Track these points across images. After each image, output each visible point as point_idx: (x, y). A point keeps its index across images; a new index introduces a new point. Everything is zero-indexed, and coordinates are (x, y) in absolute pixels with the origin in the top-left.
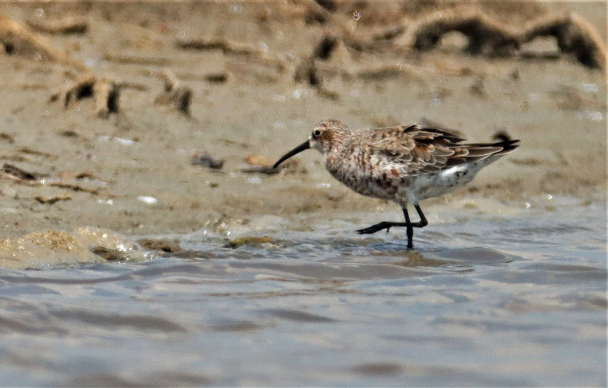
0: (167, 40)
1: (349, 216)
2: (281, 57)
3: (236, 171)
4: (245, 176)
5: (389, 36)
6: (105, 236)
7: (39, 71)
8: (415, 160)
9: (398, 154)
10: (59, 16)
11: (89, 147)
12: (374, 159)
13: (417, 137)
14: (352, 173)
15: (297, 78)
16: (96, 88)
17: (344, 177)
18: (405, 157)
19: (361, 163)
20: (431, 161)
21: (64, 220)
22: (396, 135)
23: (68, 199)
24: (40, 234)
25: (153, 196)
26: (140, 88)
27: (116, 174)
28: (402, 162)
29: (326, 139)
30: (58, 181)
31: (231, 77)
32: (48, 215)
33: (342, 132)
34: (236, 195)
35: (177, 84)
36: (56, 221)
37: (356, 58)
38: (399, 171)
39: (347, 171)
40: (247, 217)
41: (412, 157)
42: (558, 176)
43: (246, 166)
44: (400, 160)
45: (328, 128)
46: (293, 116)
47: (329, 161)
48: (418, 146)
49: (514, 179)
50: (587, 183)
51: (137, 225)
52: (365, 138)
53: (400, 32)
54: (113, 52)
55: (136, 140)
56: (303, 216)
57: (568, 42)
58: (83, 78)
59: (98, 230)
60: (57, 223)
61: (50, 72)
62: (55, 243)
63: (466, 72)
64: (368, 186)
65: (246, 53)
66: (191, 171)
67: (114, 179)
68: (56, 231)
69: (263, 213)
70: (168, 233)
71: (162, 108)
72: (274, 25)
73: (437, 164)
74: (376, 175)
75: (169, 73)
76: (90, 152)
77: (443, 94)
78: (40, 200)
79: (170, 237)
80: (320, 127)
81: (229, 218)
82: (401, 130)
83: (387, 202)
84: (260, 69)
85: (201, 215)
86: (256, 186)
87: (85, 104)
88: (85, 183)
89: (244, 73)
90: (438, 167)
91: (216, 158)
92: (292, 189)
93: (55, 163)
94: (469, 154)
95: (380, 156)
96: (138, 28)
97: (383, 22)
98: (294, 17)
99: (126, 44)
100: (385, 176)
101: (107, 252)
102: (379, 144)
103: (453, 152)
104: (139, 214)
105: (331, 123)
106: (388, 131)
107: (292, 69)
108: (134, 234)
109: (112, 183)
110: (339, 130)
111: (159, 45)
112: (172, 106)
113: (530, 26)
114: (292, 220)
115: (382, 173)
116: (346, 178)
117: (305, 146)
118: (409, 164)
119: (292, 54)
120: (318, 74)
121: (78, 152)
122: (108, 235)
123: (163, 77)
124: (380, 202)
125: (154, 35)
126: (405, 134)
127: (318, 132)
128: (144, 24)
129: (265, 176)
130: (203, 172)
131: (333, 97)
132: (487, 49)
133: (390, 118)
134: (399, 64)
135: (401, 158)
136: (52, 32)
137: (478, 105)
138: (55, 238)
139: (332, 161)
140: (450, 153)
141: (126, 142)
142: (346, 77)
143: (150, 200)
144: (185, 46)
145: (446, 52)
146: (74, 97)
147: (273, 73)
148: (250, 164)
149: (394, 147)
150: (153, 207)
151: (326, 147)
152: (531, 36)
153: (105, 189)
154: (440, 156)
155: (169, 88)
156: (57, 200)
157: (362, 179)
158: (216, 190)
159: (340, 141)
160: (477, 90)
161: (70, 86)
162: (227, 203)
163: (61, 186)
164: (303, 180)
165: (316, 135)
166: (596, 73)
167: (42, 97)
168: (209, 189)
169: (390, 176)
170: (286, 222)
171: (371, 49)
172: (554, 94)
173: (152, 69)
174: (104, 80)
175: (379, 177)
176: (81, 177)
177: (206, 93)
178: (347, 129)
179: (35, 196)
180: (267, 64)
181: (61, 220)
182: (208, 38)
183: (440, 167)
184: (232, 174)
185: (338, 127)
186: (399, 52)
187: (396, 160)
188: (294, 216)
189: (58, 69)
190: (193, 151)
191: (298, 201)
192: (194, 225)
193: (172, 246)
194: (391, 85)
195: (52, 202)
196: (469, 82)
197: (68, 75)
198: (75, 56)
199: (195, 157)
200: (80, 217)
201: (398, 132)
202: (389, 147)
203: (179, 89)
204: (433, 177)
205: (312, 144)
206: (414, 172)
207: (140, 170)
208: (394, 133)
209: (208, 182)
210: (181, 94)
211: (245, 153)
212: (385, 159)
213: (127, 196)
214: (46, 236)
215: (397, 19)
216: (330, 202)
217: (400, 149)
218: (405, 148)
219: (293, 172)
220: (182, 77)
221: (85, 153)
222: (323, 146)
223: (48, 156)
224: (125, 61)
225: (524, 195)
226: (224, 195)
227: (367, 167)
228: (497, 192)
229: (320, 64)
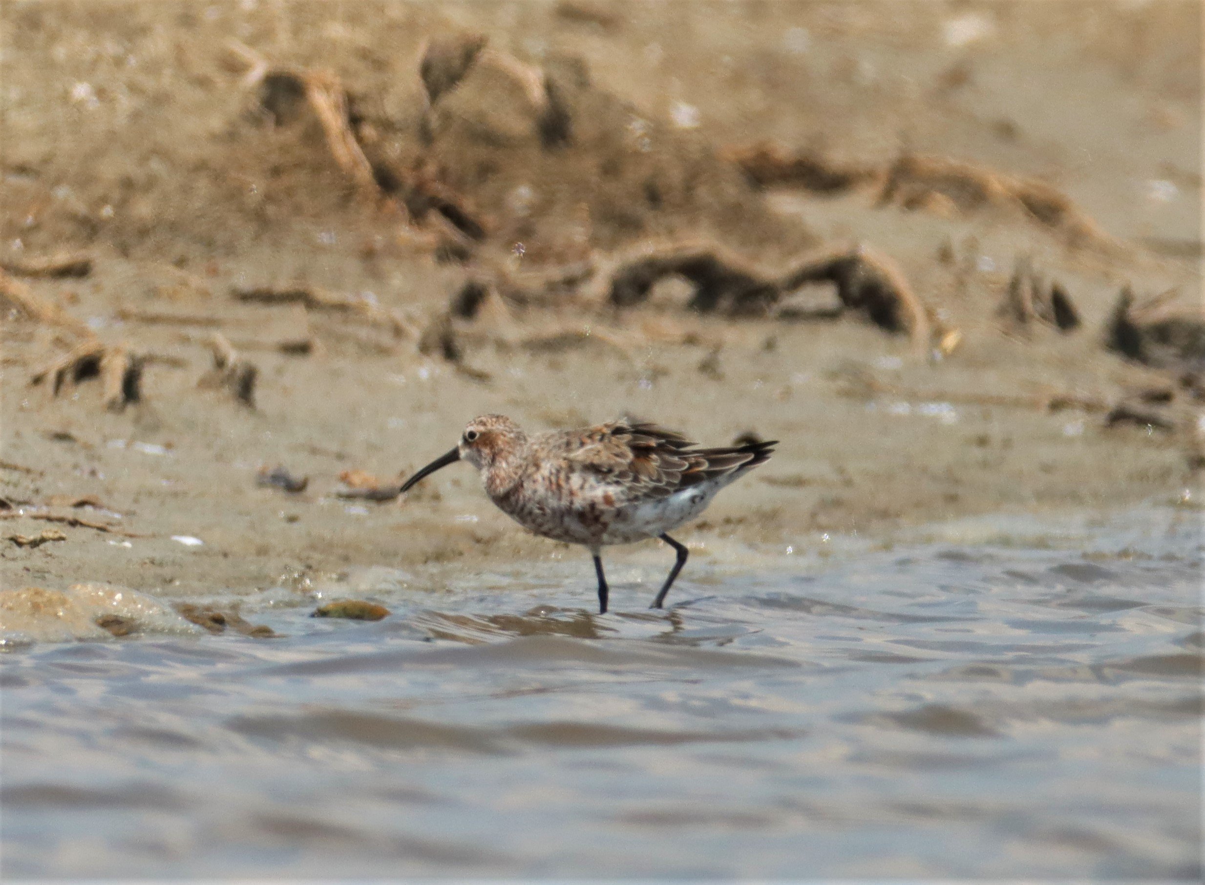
0: (218, 287)
1: (507, 568)
2: (398, 314)
3: (328, 496)
4: (341, 503)
5: (571, 283)
6: (119, 596)
7: (13, 336)
8: (636, 479)
9: (610, 471)
10: (45, 248)
11: (92, 457)
12: (576, 480)
13: (632, 443)
14: (539, 503)
15: (425, 348)
16: (104, 362)
17: (522, 509)
18: (622, 475)
19: (554, 487)
20: (659, 480)
21: (53, 572)
22: (601, 440)
23: (61, 539)
24: (15, 593)
25: (195, 535)
26: (175, 363)
27: (136, 501)
28: (617, 483)
29: (485, 444)
30: (44, 511)
31: (319, 345)
32: (28, 564)
33: (512, 435)
34: (327, 535)
35: (233, 357)
36: (41, 574)
37: (518, 318)
38: (614, 498)
39: (530, 499)
40: (346, 569)
41: (631, 474)
42: (837, 503)
43: (343, 489)
44: (615, 479)
45: (489, 427)
46: (418, 408)
47: (491, 480)
48: (637, 456)
49: (767, 507)
50: (884, 514)
51: (171, 581)
52: (554, 447)
53: (589, 274)
54: (131, 307)
55: (169, 446)
56: (434, 568)
57: (854, 289)
58: (83, 348)
59: (107, 587)
60: (44, 578)
61: (30, 338)
62: (36, 607)
63: (691, 340)
64: (562, 521)
65: (342, 307)
66: (256, 496)
67: (134, 508)
68: (41, 589)
69: (371, 563)
70: (218, 594)
71: (210, 396)
72: (387, 264)
73: (669, 484)
74: (579, 503)
75: (219, 337)
76: (96, 465)
77: (657, 374)
78: (16, 541)
79: (223, 601)
80: (475, 426)
81: (317, 571)
82: (607, 431)
83: (567, 546)
84: (363, 333)
85: (272, 565)
86: (358, 519)
87: (86, 388)
88: (87, 514)
89: (341, 339)
90: (669, 488)
91: (297, 475)
92: (415, 526)
93: (39, 484)
94: (709, 467)
95: (585, 475)
96: (171, 269)
97: (561, 258)
98: (418, 251)
99: (153, 293)
100: (593, 506)
101: (123, 622)
102: (579, 454)
103: (687, 465)
104: (174, 563)
105: (494, 419)
106: (587, 434)
107: (415, 333)
108: (165, 594)
109: (129, 514)
110: (506, 431)
111: (205, 295)
112: (226, 391)
113: (794, 265)
114: (416, 574)
115: (588, 502)
116: (526, 511)
117: (452, 457)
118: (628, 485)
119: (415, 309)
120: (458, 343)
121: (76, 467)
122: (123, 596)
123: (212, 346)
124: (556, 546)
125: (196, 280)
126: (613, 439)
127: (472, 435)
128: (181, 262)
129: (373, 504)
130: (274, 497)
131: (481, 377)
132: (725, 303)
133: (571, 412)
134: (586, 326)
135: (618, 476)
136: (35, 275)
137: (712, 391)
138: (39, 600)
139: (498, 481)
140: (682, 465)
141: (153, 449)
142: (502, 346)
143: (190, 541)
144: (245, 297)
145: (661, 308)
146: (69, 377)
147: (386, 339)
148: (350, 484)
149: (604, 458)
150: (195, 552)
151: (485, 459)
152: (797, 282)
153: (120, 524)
154: (670, 470)
155: (220, 363)
156: (43, 540)
157: (554, 511)
158: (295, 526)
159: (510, 450)
160: (708, 368)
161: (62, 359)
162: (313, 547)
163: (49, 519)
164: (435, 510)
165: (470, 439)
166: (900, 341)
167: (19, 377)
168: (287, 525)
169: (603, 507)
170: (408, 577)
171: (541, 302)
172: (833, 375)
173: (194, 332)
174: (117, 351)
175: (584, 508)
176: (81, 504)
177: (279, 371)
178: (519, 430)
179: (9, 536)
180: (376, 325)
181: (49, 572)
182: (283, 285)
183: (671, 489)
184: (322, 501)
185: (505, 426)
186: (586, 307)
187: (608, 480)
188: (420, 568)
189: (45, 334)
190: (259, 465)
191: (424, 543)
192: (262, 581)
193: (226, 613)
194: (573, 359)
195: (35, 544)
196: (697, 355)
197: (59, 342)
198: (71, 313)
199: (262, 474)
200: (79, 568)
201: (603, 436)
202: (596, 461)
203: (236, 365)
204: (661, 506)
205: (463, 453)
206: (636, 498)
207: (175, 495)
208: (598, 437)
209: (282, 514)
210: (240, 372)
211: (340, 468)
212: (592, 479)
213: (154, 536)
214: (24, 596)
215: (583, 254)
216: (478, 546)
217: (612, 462)
218: (619, 460)
219: (418, 498)
220: (240, 346)
221: (87, 467)
222: (480, 456)
223: (28, 471)
224: (153, 320)
225: (785, 533)
226: (309, 534)
227: (565, 491)
228: (741, 528)
229: (461, 326)
